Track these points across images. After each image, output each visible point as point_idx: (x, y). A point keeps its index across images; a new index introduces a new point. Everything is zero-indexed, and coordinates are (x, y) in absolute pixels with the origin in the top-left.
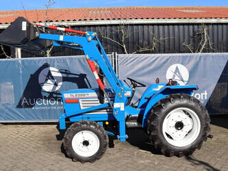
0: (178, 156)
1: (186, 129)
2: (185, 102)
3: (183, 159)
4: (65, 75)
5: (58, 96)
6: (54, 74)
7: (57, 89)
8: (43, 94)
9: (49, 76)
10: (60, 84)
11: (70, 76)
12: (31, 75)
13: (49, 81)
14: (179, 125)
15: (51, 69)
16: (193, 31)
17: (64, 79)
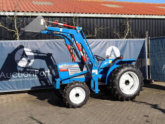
0: (128, 100)
1: (131, 84)
2: (130, 68)
3: (130, 102)
4: (36, 54)
5: (31, 70)
6: (27, 53)
7: (30, 64)
8: (19, 69)
9: (24, 55)
10: (33, 61)
11: (40, 55)
12: (9, 54)
13: (24, 59)
14: (127, 82)
15: (25, 49)
16: (120, 23)
17: (36, 57)
